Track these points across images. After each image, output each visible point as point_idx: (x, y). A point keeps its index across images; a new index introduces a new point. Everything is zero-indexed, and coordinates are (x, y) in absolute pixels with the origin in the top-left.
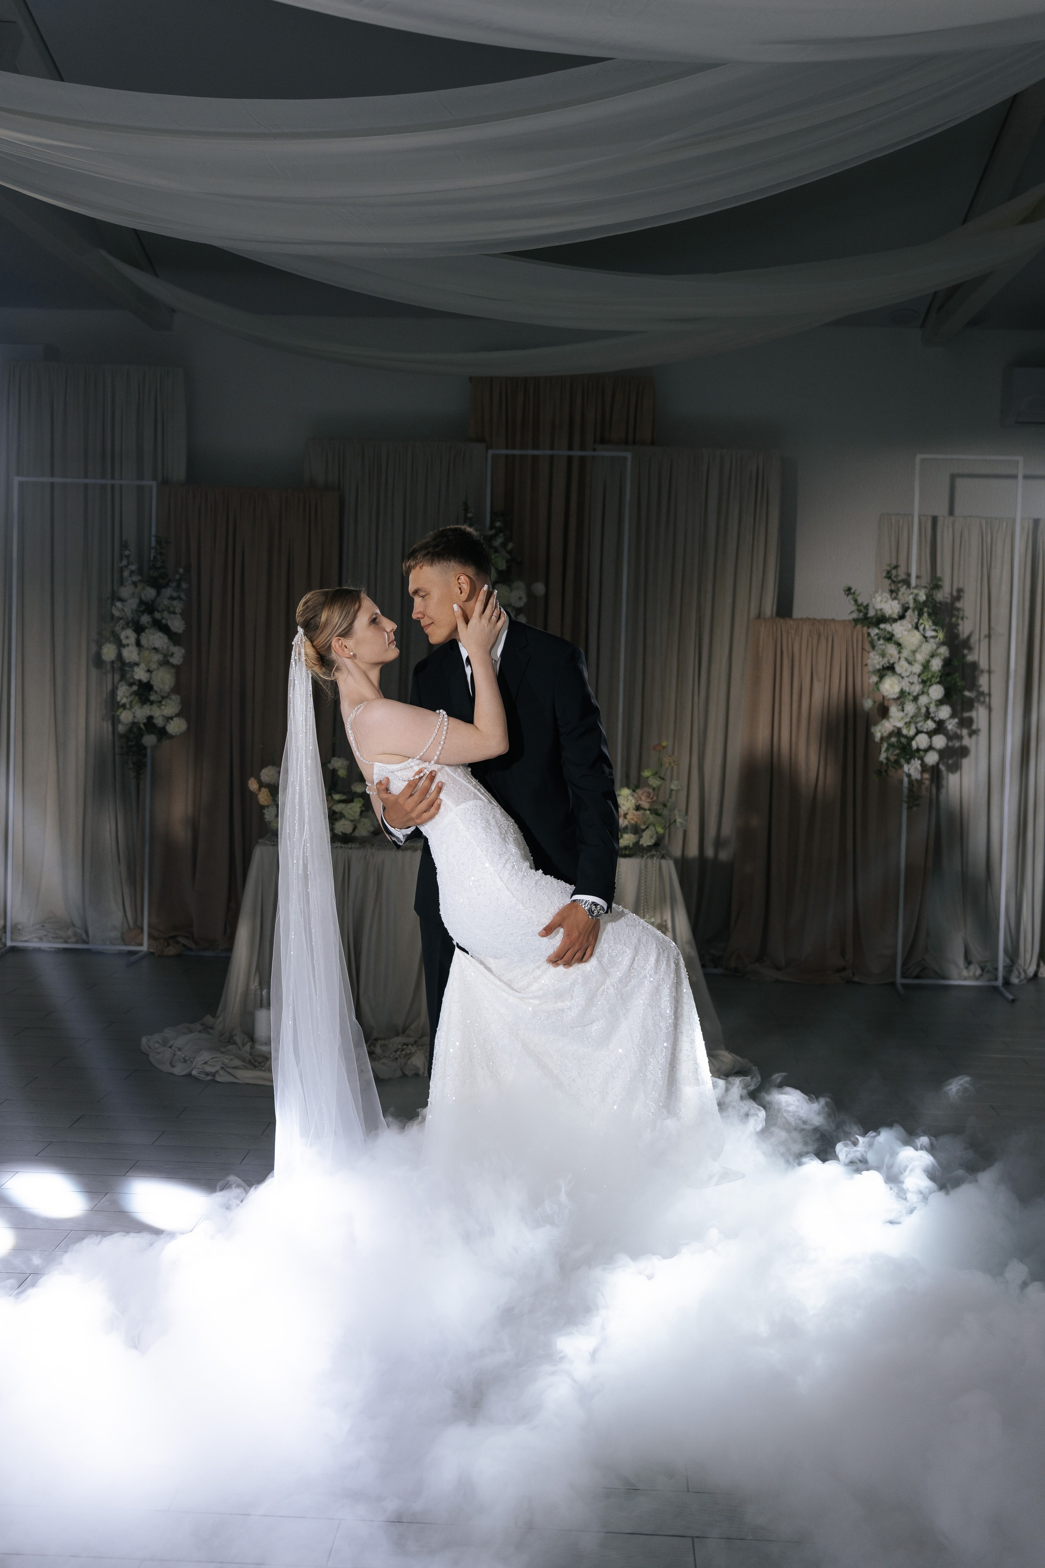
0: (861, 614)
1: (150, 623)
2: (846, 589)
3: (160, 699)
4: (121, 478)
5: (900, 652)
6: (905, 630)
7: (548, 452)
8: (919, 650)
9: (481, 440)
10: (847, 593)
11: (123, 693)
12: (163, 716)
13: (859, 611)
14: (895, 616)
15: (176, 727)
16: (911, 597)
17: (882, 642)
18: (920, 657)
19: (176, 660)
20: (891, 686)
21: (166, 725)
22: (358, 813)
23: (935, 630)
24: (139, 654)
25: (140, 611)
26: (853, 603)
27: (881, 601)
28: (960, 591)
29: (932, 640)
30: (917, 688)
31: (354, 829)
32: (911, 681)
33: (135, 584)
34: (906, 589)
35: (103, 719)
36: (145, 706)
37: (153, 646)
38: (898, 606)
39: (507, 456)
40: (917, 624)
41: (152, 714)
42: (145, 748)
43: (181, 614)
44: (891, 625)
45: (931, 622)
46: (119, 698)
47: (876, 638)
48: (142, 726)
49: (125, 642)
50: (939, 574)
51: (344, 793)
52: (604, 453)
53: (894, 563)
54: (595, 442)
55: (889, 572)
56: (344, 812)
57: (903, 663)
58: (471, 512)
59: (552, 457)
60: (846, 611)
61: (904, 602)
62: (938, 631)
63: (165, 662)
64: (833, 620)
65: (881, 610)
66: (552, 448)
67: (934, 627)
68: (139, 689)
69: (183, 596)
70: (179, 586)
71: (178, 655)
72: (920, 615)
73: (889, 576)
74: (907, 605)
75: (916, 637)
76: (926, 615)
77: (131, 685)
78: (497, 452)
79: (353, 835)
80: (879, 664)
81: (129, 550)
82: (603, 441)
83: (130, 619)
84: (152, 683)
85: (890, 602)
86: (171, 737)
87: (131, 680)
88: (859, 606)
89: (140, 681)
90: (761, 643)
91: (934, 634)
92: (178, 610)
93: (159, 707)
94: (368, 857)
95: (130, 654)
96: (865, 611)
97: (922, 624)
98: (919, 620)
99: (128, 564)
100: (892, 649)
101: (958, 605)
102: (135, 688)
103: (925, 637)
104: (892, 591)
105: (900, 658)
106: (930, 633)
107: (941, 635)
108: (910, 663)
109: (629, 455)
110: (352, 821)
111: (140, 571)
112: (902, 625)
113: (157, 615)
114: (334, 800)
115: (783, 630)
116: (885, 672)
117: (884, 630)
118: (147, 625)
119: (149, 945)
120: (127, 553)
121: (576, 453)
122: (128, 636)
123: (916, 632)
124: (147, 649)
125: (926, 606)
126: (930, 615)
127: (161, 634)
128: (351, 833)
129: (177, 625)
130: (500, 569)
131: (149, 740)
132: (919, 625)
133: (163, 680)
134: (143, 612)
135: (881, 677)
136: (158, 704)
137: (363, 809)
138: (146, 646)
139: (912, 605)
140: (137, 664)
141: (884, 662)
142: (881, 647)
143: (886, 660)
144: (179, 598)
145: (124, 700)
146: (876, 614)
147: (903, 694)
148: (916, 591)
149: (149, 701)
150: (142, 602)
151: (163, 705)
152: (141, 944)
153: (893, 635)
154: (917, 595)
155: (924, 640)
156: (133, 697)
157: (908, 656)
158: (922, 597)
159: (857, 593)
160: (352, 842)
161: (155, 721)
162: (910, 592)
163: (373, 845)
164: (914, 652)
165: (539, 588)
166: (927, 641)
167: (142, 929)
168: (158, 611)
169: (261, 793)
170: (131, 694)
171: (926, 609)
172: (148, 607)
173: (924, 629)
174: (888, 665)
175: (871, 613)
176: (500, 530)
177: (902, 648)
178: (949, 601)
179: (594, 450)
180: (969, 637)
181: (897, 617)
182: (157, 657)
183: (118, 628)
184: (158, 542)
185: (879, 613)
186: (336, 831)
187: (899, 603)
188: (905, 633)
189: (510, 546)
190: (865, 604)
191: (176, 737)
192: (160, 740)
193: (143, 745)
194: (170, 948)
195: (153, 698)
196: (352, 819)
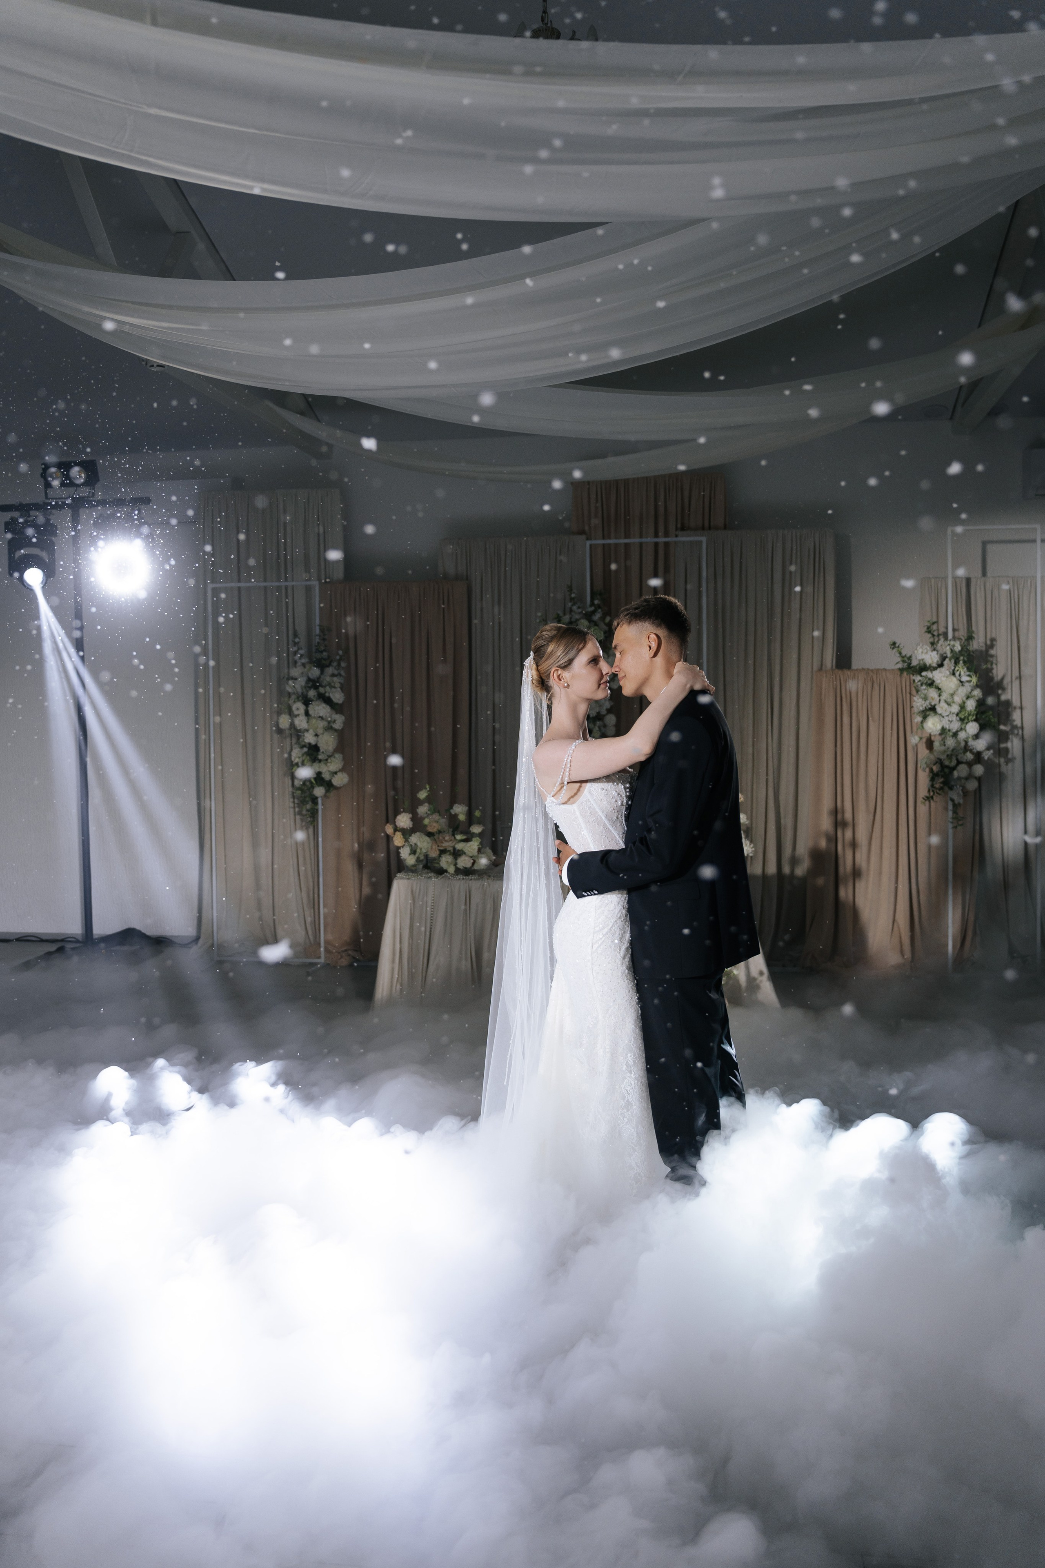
0: (906, 664)
1: (316, 696)
2: (891, 643)
3: (326, 758)
4: (293, 581)
5: (940, 695)
6: (944, 677)
7: (637, 540)
8: (956, 693)
9: (581, 532)
10: (892, 647)
11: (297, 754)
12: (329, 771)
13: (904, 661)
14: (935, 665)
15: (340, 780)
16: (948, 648)
17: (924, 687)
18: (958, 699)
19: (338, 725)
20: (933, 724)
21: (332, 778)
22: (476, 850)
23: (969, 676)
24: (307, 722)
25: (309, 687)
26: (899, 655)
27: (922, 653)
28: (993, 640)
29: (967, 684)
30: (955, 726)
31: (473, 864)
32: (951, 720)
33: (304, 665)
34: (944, 640)
35: (285, 775)
36: (314, 764)
37: (318, 715)
38: (936, 656)
39: (604, 545)
40: (954, 670)
41: (321, 770)
42: (317, 798)
43: (341, 688)
44: (932, 673)
45: (966, 669)
46: (293, 759)
47: (919, 683)
48: (313, 781)
49: (296, 713)
50: (974, 628)
51: (465, 833)
52: (685, 538)
53: (935, 620)
54: (677, 529)
55: (928, 628)
56: (464, 850)
57: (943, 704)
58: (574, 593)
59: (641, 544)
60: (892, 662)
61: (942, 653)
62: (972, 676)
63: (329, 728)
64: (885, 670)
65: (923, 660)
66: (641, 537)
67: (968, 673)
68: (309, 750)
69: (342, 673)
70: (339, 665)
71: (339, 721)
72: (956, 663)
73: (929, 631)
74: (945, 655)
75: (954, 681)
76: (961, 662)
77: (302, 747)
78: (594, 542)
79: (473, 868)
80: (922, 706)
81: (299, 638)
82: (683, 528)
83: (300, 694)
84: (319, 745)
85: (930, 653)
86: (336, 788)
87: (303, 743)
88: (903, 657)
89: (310, 744)
90: (823, 691)
91: (968, 679)
92: (337, 685)
93: (326, 764)
94: (485, 886)
95: (301, 722)
96: (909, 661)
97: (958, 670)
98: (955, 667)
99: (299, 649)
100: (933, 693)
101: (992, 652)
102: (305, 750)
103: (961, 682)
104: (932, 644)
105: (940, 700)
106: (965, 678)
107: (974, 680)
108: (949, 704)
109: (704, 539)
110: (471, 857)
111: (309, 655)
112: (940, 672)
113: (321, 690)
114: (457, 839)
115: (842, 679)
116: (928, 713)
117: (926, 677)
118: (313, 698)
119: (326, 958)
120: (297, 640)
121: (662, 540)
122: (299, 707)
123: (953, 677)
124: (314, 717)
125: (962, 655)
126: (964, 662)
127: (324, 705)
128: (471, 867)
129: (338, 697)
131: (319, 791)
132: (955, 672)
133: (328, 742)
134: (310, 688)
135: (925, 717)
136: (325, 762)
137: (480, 846)
138: (313, 715)
139: (949, 655)
140: (307, 731)
141: (926, 704)
142: (923, 691)
143: (928, 702)
144: (340, 675)
145: (297, 760)
146: (919, 664)
147: (943, 731)
148: (952, 643)
149: (318, 759)
150: (309, 680)
151: (329, 763)
152: (319, 957)
153: (934, 681)
154: (954, 646)
155: (961, 684)
156: (305, 757)
157: (947, 698)
158: (958, 648)
159: (901, 646)
160: (472, 875)
161: (323, 776)
162: (947, 644)
163: (490, 877)
164: (952, 695)
166: (963, 685)
167: (319, 944)
168: (322, 686)
169: (396, 836)
170: (303, 755)
171: (962, 658)
172: (313, 683)
173: (960, 675)
174: (930, 706)
175: (914, 663)
176: (599, 607)
177: (942, 692)
178: (984, 649)
179: (676, 536)
180: (1002, 679)
181: (936, 666)
182: (322, 724)
183: (291, 702)
184: (322, 630)
185: (921, 662)
186: (458, 866)
187: (937, 654)
188: (944, 679)
190: (908, 656)
191: (340, 788)
192: (327, 791)
193: (314, 795)
194: (342, 960)
195: (320, 757)
196: (471, 855)
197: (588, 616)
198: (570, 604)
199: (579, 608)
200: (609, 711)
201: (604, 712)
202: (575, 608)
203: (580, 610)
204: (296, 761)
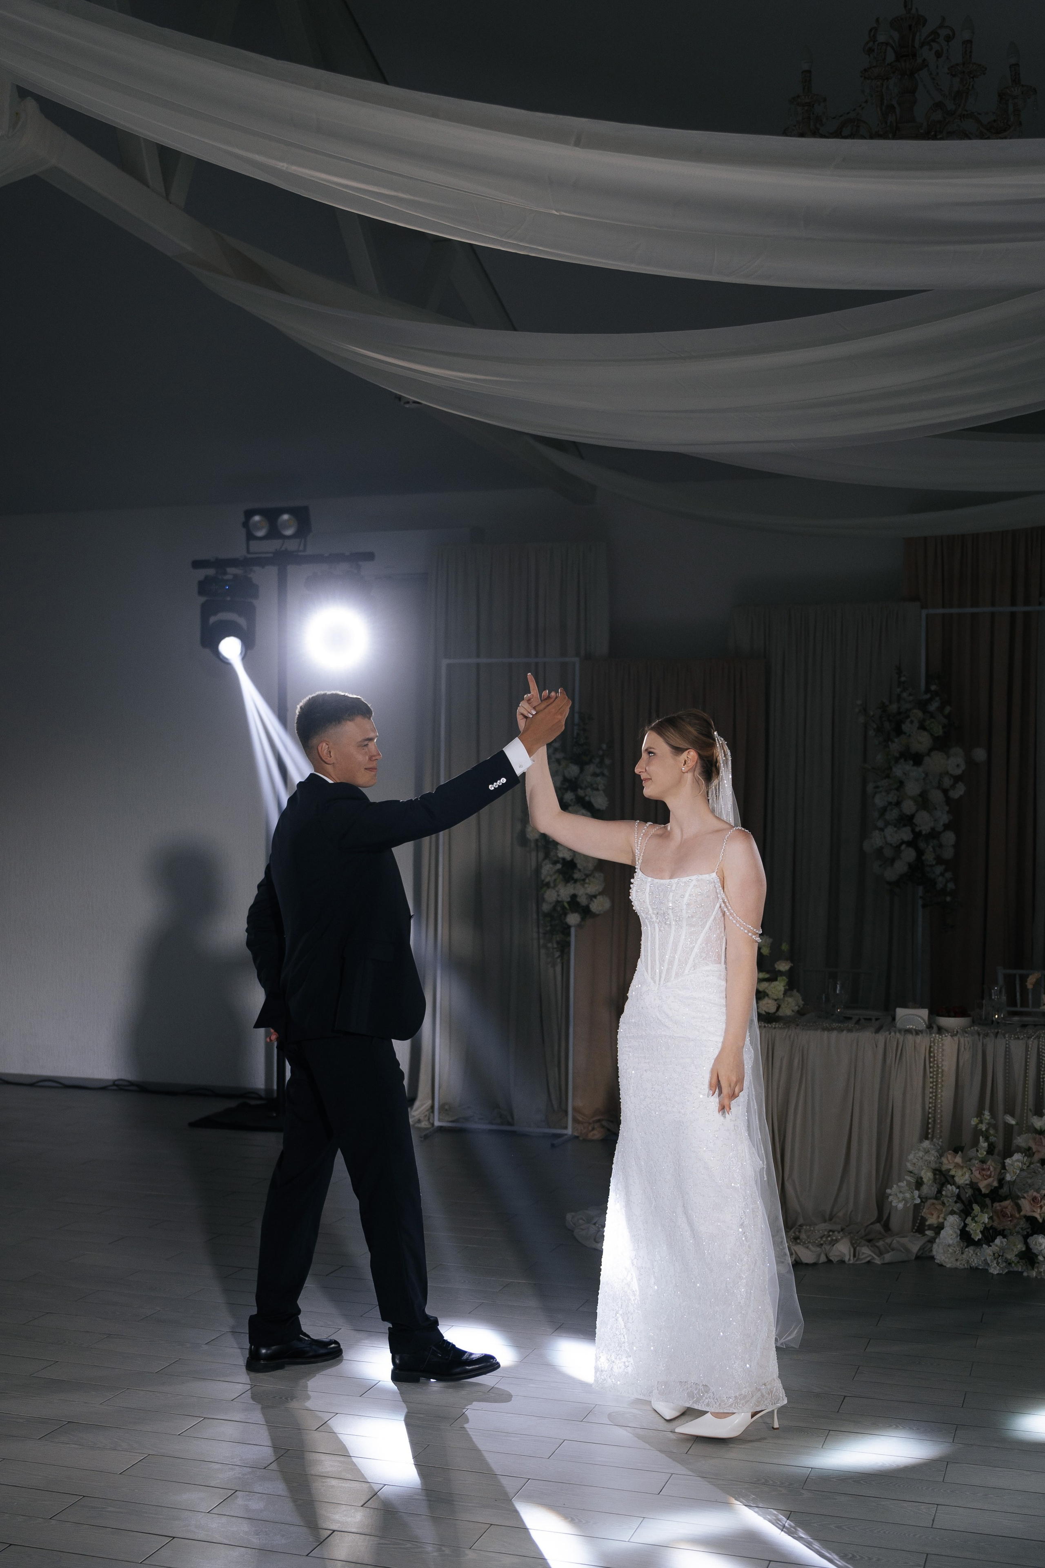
1: (574, 800)
3: (584, 877)
4: (544, 654)
9: (914, 598)
11: (547, 871)
12: (587, 894)
15: (600, 905)
21: (589, 904)
22: (782, 992)
25: (564, 788)
31: (778, 1008)
33: (558, 760)
35: (527, 898)
36: (569, 884)
39: (944, 615)
41: (576, 892)
42: (569, 927)
43: (604, 791)
46: (543, 877)
48: (566, 905)
51: (768, 972)
54: (1039, 596)
56: (767, 991)
58: (904, 675)
59: (993, 614)
68: (562, 867)
69: (606, 772)
70: (602, 762)
77: (555, 862)
78: (931, 611)
79: (777, 1014)
84: (576, 861)
86: (594, 915)
87: (555, 859)
89: (564, 859)
92: (601, 787)
93: (583, 885)
94: (792, 1037)
102: (559, 866)
110: (776, 1000)
111: (564, 748)
113: (581, 792)
118: (570, 802)
119: (573, 1128)
121: (1020, 609)
128: (775, 1013)
129: (601, 801)
130: (936, 735)
131: (573, 919)
134: (566, 790)
136: (582, 882)
137: (787, 988)
144: (603, 774)
149: (573, 879)
150: (565, 779)
151: (586, 883)
152: (564, 1131)
156: (556, 875)
160: (776, 1022)
161: (578, 900)
163: (798, 1025)
165: (980, 754)
167: (565, 1115)
168: (581, 788)
170: (555, 873)
172: (572, 784)
176: (935, 694)
179: (1040, 604)
184: (581, 717)
189: (948, 709)
191: (598, 915)
192: (583, 919)
193: (566, 924)
194: (595, 1132)
195: (577, 875)
196: (776, 997)
197: (923, 705)
198: (899, 690)
199: (910, 695)
200: (947, 827)
201: (940, 828)
202: (905, 695)
203: (911, 698)
204: (547, 880)
